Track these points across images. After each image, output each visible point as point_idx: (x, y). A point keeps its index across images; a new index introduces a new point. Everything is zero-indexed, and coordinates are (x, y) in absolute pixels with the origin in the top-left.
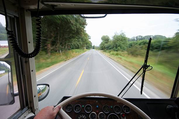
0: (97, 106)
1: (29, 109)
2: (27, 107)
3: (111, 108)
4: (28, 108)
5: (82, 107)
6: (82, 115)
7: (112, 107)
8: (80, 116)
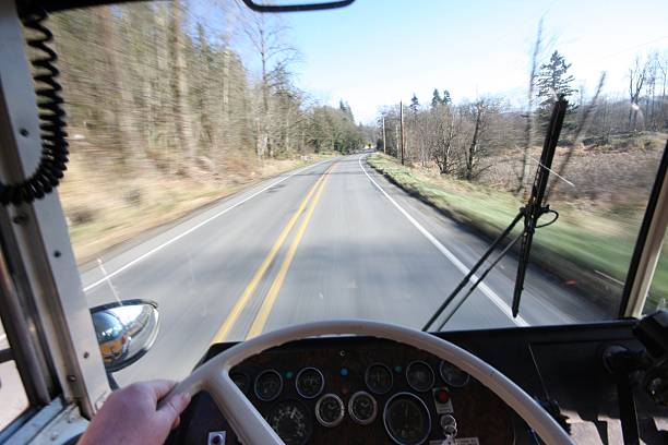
0: (344, 372)
1: (70, 407)
2: (58, 400)
3: (395, 373)
4: (65, 404)
5: (284, 377)
6: (289, 409)
7: (398, 369)
8: (280, 411)
